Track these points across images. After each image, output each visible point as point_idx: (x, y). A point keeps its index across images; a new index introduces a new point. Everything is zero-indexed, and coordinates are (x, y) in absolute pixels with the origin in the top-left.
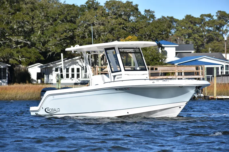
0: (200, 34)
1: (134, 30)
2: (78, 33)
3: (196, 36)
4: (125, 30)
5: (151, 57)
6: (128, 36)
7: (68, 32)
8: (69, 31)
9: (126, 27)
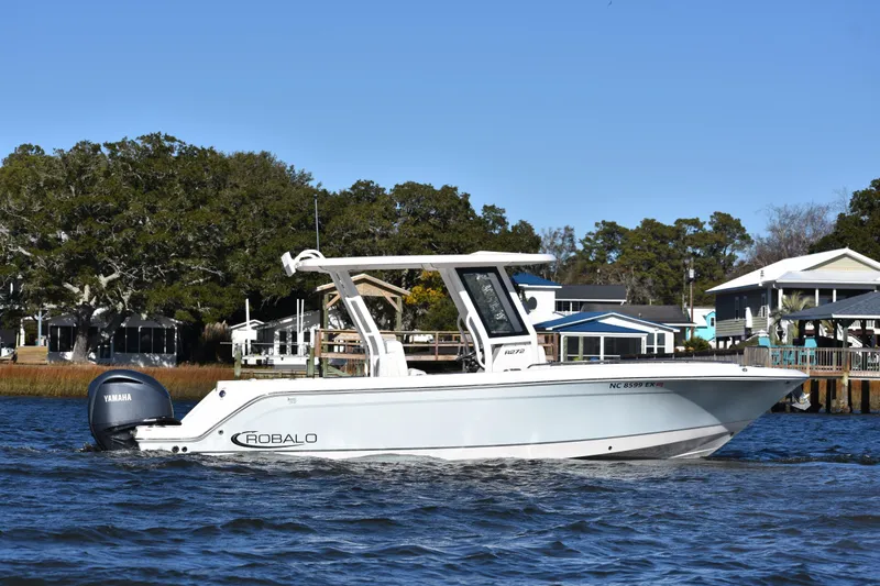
0: (675, 263)
3: (664, 265)
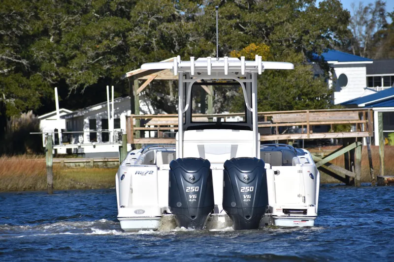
1: (263, 29)
2: (136, 40)
4: (242, 30)
5: (295, 91)
6: (249, 43)
7: (113, 38)
8: (115, 36)
9: (245, 24)
